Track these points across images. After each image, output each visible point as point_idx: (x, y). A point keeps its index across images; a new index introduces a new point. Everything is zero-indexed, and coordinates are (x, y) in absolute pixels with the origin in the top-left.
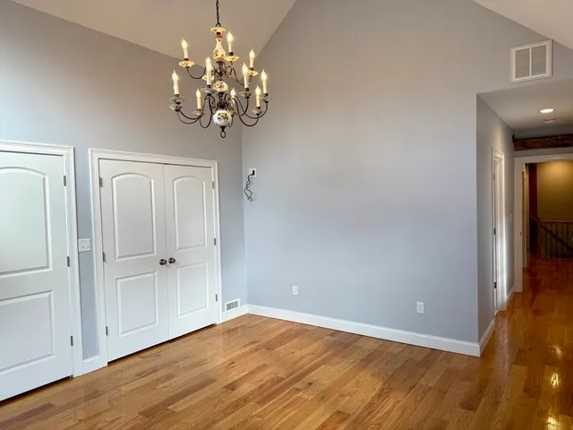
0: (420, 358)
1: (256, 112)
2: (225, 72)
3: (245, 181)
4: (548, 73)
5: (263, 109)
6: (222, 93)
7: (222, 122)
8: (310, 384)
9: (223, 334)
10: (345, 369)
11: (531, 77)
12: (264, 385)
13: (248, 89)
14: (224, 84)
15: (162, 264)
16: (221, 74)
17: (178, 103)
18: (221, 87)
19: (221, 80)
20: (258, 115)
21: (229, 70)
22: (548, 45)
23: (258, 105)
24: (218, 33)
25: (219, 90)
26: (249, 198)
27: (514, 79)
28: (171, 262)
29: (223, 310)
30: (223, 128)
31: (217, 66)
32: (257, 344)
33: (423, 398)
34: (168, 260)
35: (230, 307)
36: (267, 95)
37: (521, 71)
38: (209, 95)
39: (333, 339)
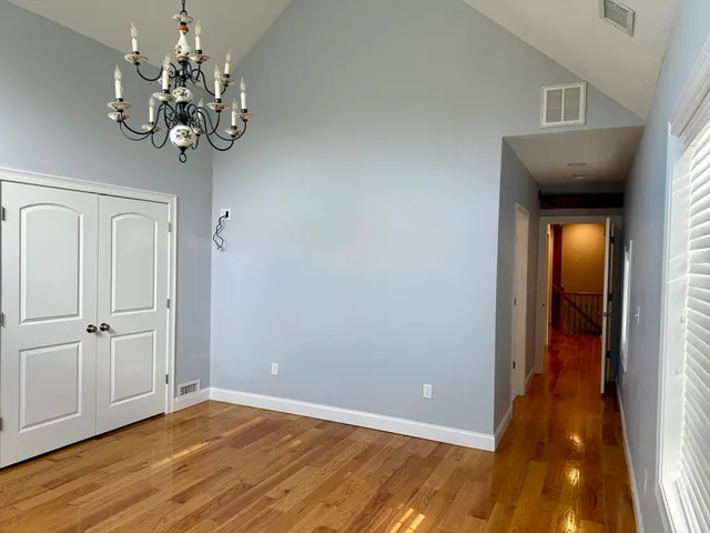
0: (425, 454)
1: (231, 132)
2: (190, 76)
3: (215, 223)
4: (581, 120)
5: (240, 129)
6: (183, 104)
7: (181, 142)
8: (287, 492)
9: (174, 426)
10: (333, 470)
11: (562, 123)
12: (225, 494)
13: (219, 101)
14: (187, 91)
15: (89, 331)
16: (184, 78)
17: (121, 111)
18: (183, 95)
19: (184, 86)
20: (233, 136)
21: (195, 74)
22: (582, 87)
23: (233, 124)
24: (183, 24)
25: (179, 99)
26: (220, 247)
27: (544, 123)
28: (102, 329)
29: (175, 396)
30: (183, 149)
31: (179, 67)
32: (218, 441)
33: (427, 505)
34: (99, 327)
35: (185, 390)
36: (246, 111)
37: (553, 116)
38: (166, 103)
39: (321, 431)
